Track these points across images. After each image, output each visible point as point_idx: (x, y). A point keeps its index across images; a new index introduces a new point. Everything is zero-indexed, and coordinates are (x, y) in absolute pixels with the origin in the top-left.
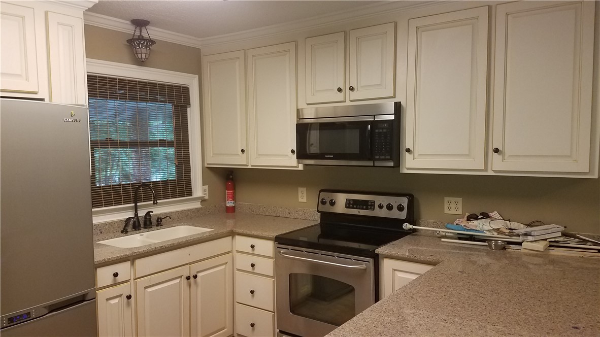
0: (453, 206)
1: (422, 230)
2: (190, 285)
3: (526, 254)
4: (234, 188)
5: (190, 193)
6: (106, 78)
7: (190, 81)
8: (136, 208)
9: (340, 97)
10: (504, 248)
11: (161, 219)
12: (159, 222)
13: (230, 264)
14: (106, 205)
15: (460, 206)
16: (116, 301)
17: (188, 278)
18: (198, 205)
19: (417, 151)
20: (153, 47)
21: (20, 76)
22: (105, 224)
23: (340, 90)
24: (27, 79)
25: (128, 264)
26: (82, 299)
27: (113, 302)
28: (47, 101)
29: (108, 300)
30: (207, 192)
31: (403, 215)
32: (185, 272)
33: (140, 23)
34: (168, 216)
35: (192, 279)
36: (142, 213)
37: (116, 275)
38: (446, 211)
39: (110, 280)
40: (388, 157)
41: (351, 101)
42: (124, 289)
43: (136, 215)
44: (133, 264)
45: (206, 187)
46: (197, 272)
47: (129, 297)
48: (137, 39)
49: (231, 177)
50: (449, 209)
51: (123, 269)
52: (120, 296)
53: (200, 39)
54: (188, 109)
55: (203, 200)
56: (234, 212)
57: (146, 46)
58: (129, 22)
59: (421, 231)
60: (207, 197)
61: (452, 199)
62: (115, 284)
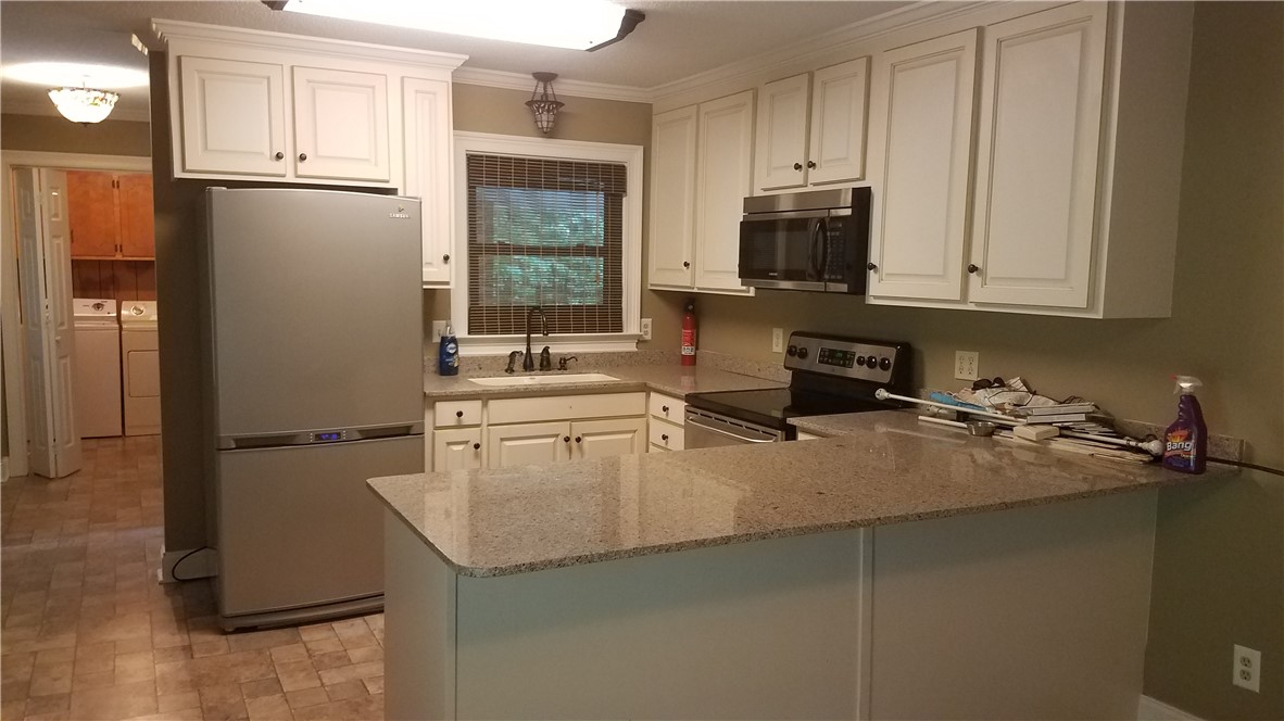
0: (966, 366)
1: (922, 404)
2: (570, 450)
3: (1021, 447)
4: (696, 326)
5: (618, 327)
6: (496, 157)
7: (630, 156)
8: (529, 341)
9: (798, 178)
10: (991, 434)
11: (565, 360)
12: (564, 364)
13: (641, 434)
14: (489, 332)
15: (975, 365)
16: (461, 447)
17: (567, 439)
18: (631, 347)
19: (886, 268)
20: (562, 109)
21: (367, 160)
22: (486, 358)
23: (798, 167)
24: (376, 164)
25: (478, 404)
26: (406, 431)
27: (455, 448)
28: (400, 193)
29: (449, 444)
30: (649, 329)
31: (885, 376)
32: (564, 429)
33: (546, 78)
34: (575, 357)
35: (574, 443)
36: (537, 349)
37: (460, 414)
38: (958, 375)
39: (453, 420)
40: (839, 277)
41: (815, 185)
42: (472, 435)
43: (528, 350)
44: (485, 405)
45: (648, 321)
46: (583, 435)
47: (477, 446)
48: (541, 101)
49: (691, 307)
50: (961, 369)
51: (471, 410)
52: (467, 442)
53: (648, 90)
54: (624, 199)
55: (640, 341)
56: (695, 364)
57: (548, 111)
58: (531, 77)
59: (922, 408)
60: (648, 337)
61: (967, 354)
62: (459, 426)
